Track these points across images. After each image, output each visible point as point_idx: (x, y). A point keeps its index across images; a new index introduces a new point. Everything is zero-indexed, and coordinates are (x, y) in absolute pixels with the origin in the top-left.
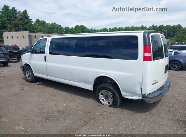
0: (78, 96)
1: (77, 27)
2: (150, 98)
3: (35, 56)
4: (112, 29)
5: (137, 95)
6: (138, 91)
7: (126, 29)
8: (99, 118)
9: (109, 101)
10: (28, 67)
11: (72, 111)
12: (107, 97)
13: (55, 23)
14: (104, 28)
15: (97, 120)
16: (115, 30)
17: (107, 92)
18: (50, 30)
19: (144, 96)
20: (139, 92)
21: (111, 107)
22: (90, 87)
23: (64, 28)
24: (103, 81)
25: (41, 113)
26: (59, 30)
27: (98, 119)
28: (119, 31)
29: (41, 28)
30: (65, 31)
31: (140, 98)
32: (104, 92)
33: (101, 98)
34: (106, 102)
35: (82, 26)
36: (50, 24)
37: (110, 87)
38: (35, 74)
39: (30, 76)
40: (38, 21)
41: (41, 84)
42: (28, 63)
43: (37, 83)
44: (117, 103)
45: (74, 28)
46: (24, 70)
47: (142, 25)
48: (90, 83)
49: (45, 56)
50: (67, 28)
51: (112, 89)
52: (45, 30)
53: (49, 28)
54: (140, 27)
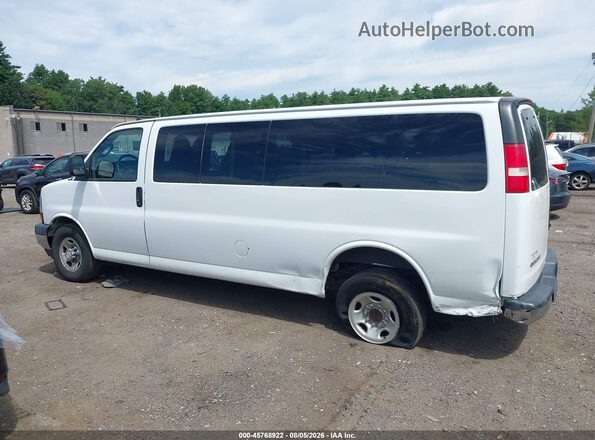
0: (269, 319)
1: (177, 91)
2: (529, 309)
3: (98, 188)
4: (292, 100)
5: (485, 301)
6: (489, 289)
7: (334, 99)
8: (371, 386)
9: (386, 329)
10: (69, 230)
11: (270, 369)
12: (375, 316)
13: (100, 78)
14: (266, 94)
15: (370, 393)
16: (301, 100)
17: (378, 299)
18: (87, 104)
19: (507, 304)
20: (490, 291)
21: (394, 346)
22: (315, 286)
23: (134, 95)
24: (352, 264)
25: (168, 385)
26: (115, 103)
27: (372, 390)
28: (314, 104)
29: (53, 94)
30: (138, 107)
31: (495, 310)
32: (366, 298)
33: (356, 318)
34: (372, 333)
35: (193, 88)
36: (86, 80)
37: (388, 283)
38: (97, 252)
39: (74, 260)
40: (40, 71)
41: (119, 286)
42: (69, 216)
43: (105, 284)
44: (414, 331)
45: (167, 95)
46: (50, 240)
47: (384, 86)
48: (316, 272)
49: (139, 190)
50: (144, 97)
51: (397, 288)
52: (68, 103)
53: (82, 95)
54: (377, 90)
